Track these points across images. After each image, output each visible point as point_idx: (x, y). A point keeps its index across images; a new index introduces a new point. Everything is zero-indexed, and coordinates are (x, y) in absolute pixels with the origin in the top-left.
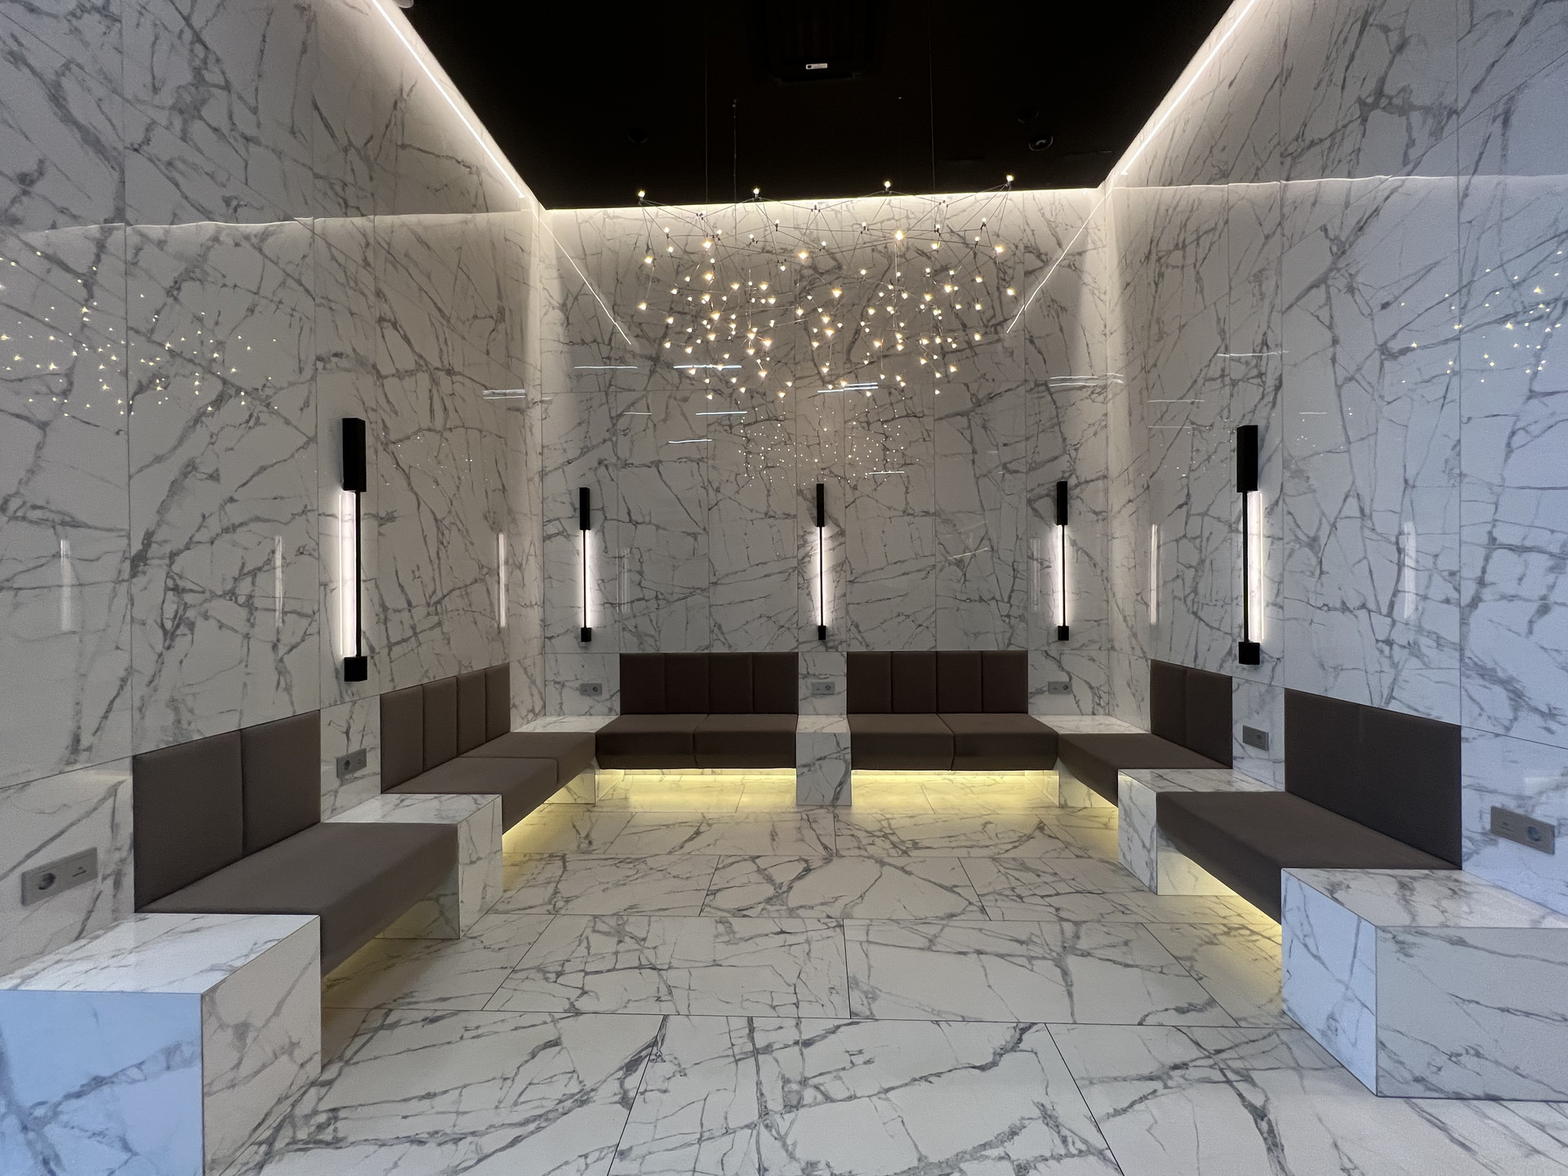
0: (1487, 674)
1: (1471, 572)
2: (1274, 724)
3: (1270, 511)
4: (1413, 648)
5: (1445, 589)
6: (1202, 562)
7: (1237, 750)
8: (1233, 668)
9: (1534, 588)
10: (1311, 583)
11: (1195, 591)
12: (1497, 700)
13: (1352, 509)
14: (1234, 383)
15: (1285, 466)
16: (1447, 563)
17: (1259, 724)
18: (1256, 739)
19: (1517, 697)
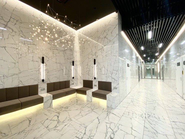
0: (113, 78)
1: (112, 72)
2: (97, 84)
3: (97, 66)
4: (108, 77)
5: (110, 73)
6: (89, 70)
7: (93, 87)
8: (93, 80)
9: (116, 73)
10: (100, 72)
11: (89, 73)
12: (114, 80)
13: (104, 67)
14: (93, 55)
15: (98, 63)
16: (110, 71)
17: (95, 84)
18: (95, 86)
19: (115, 80)
